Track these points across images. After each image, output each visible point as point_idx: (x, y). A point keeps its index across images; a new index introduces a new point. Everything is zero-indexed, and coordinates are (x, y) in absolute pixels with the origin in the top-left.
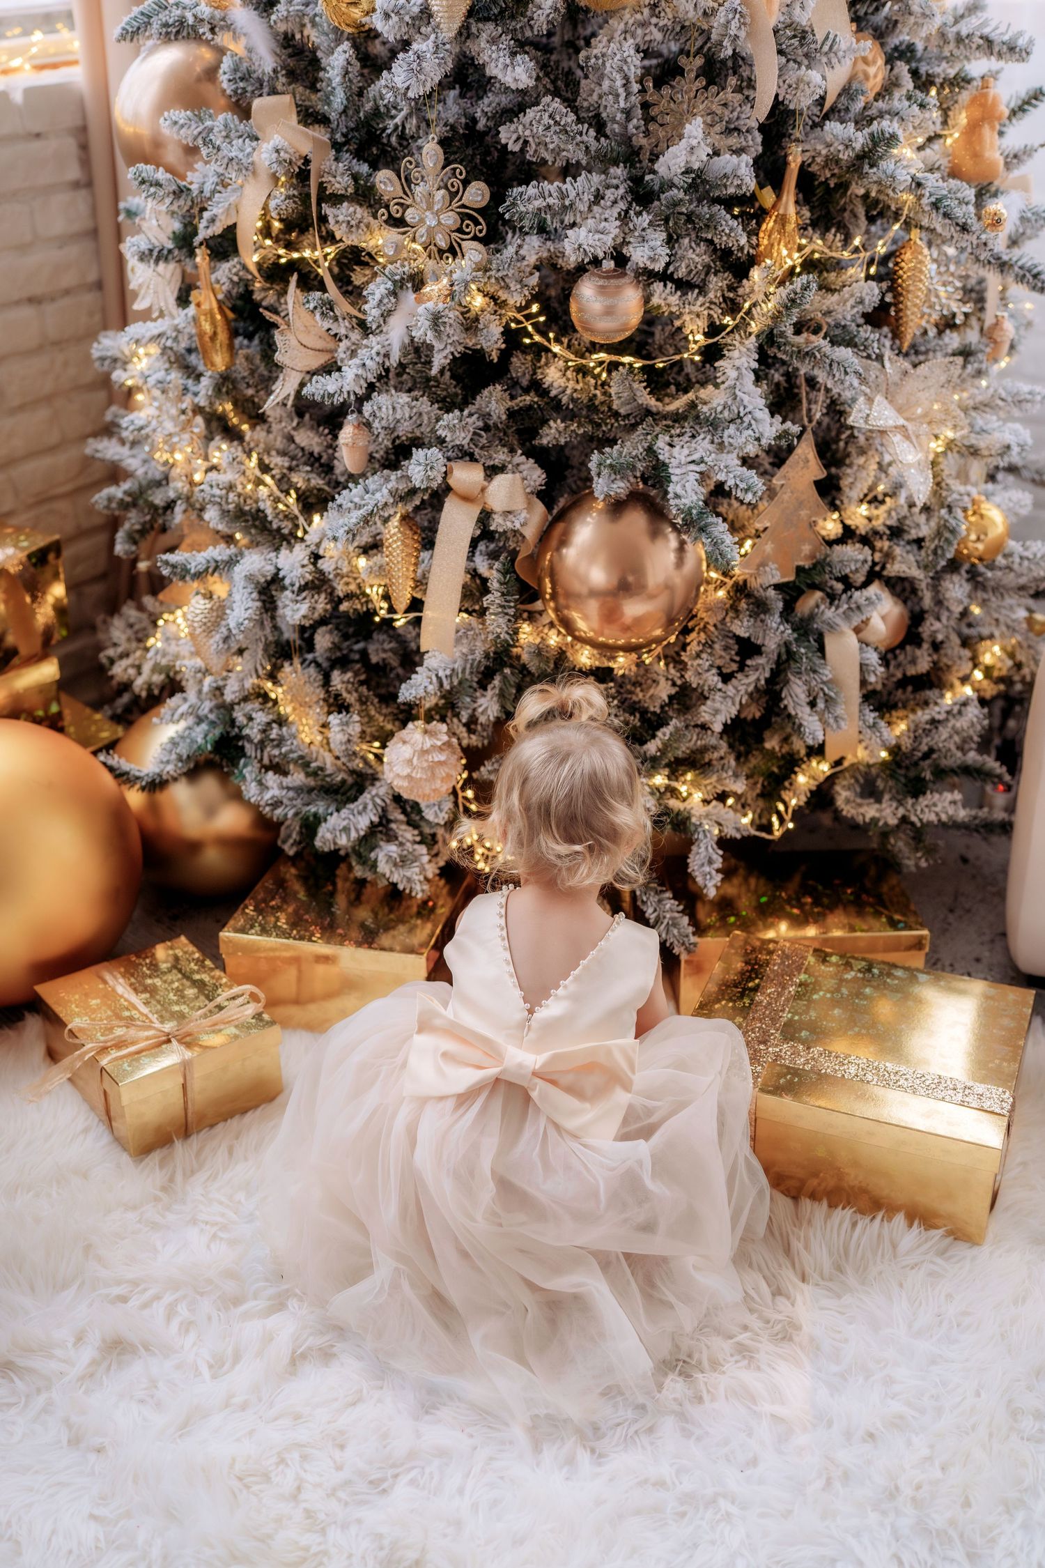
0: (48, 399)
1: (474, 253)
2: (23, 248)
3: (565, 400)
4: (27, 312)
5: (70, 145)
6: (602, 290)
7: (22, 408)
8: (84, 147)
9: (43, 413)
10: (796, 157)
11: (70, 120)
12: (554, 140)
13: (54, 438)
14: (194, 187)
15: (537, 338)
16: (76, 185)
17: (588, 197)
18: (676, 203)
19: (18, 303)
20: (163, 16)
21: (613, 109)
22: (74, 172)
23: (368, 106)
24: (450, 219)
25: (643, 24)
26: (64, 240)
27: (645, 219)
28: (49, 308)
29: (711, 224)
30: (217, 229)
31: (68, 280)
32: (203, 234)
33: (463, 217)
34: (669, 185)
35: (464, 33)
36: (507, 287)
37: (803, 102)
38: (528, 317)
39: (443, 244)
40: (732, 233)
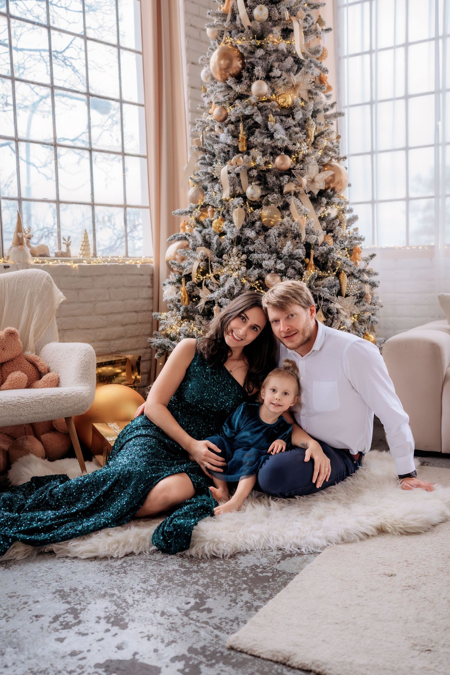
0: (137, 336)
1: (243, 269)
2: (135, 299)
4: (134, 314)
5: (149, 278)
6: (271, 276)
7: (130, 337)
8: (152, 279)
9: (135, 340)
10: (312, 252)
11: (150, 272)
12: (260, 247)
13: (137, 347)
14: (183, 266)
15: (258, 290)
16: (149, 287)
17: (268, 257)
18: (286, 259)
19: (132, 312)
20: (178, 236)
21: (273, 243)
22: (149, 284)
24: (238, 263)
25: (279, 228)
26: (145, 299)
27: (280, 261)
28: (140, 314)
29: (294, 264)
30: (187, 273)
31: (145, 308)
33: (241, 262)
34: (285, 255)
35: (241, 230)
36: (251, 277)
37: (313, 242)
38: (256, 285)
39: (237, 268)
40: (299, 264)
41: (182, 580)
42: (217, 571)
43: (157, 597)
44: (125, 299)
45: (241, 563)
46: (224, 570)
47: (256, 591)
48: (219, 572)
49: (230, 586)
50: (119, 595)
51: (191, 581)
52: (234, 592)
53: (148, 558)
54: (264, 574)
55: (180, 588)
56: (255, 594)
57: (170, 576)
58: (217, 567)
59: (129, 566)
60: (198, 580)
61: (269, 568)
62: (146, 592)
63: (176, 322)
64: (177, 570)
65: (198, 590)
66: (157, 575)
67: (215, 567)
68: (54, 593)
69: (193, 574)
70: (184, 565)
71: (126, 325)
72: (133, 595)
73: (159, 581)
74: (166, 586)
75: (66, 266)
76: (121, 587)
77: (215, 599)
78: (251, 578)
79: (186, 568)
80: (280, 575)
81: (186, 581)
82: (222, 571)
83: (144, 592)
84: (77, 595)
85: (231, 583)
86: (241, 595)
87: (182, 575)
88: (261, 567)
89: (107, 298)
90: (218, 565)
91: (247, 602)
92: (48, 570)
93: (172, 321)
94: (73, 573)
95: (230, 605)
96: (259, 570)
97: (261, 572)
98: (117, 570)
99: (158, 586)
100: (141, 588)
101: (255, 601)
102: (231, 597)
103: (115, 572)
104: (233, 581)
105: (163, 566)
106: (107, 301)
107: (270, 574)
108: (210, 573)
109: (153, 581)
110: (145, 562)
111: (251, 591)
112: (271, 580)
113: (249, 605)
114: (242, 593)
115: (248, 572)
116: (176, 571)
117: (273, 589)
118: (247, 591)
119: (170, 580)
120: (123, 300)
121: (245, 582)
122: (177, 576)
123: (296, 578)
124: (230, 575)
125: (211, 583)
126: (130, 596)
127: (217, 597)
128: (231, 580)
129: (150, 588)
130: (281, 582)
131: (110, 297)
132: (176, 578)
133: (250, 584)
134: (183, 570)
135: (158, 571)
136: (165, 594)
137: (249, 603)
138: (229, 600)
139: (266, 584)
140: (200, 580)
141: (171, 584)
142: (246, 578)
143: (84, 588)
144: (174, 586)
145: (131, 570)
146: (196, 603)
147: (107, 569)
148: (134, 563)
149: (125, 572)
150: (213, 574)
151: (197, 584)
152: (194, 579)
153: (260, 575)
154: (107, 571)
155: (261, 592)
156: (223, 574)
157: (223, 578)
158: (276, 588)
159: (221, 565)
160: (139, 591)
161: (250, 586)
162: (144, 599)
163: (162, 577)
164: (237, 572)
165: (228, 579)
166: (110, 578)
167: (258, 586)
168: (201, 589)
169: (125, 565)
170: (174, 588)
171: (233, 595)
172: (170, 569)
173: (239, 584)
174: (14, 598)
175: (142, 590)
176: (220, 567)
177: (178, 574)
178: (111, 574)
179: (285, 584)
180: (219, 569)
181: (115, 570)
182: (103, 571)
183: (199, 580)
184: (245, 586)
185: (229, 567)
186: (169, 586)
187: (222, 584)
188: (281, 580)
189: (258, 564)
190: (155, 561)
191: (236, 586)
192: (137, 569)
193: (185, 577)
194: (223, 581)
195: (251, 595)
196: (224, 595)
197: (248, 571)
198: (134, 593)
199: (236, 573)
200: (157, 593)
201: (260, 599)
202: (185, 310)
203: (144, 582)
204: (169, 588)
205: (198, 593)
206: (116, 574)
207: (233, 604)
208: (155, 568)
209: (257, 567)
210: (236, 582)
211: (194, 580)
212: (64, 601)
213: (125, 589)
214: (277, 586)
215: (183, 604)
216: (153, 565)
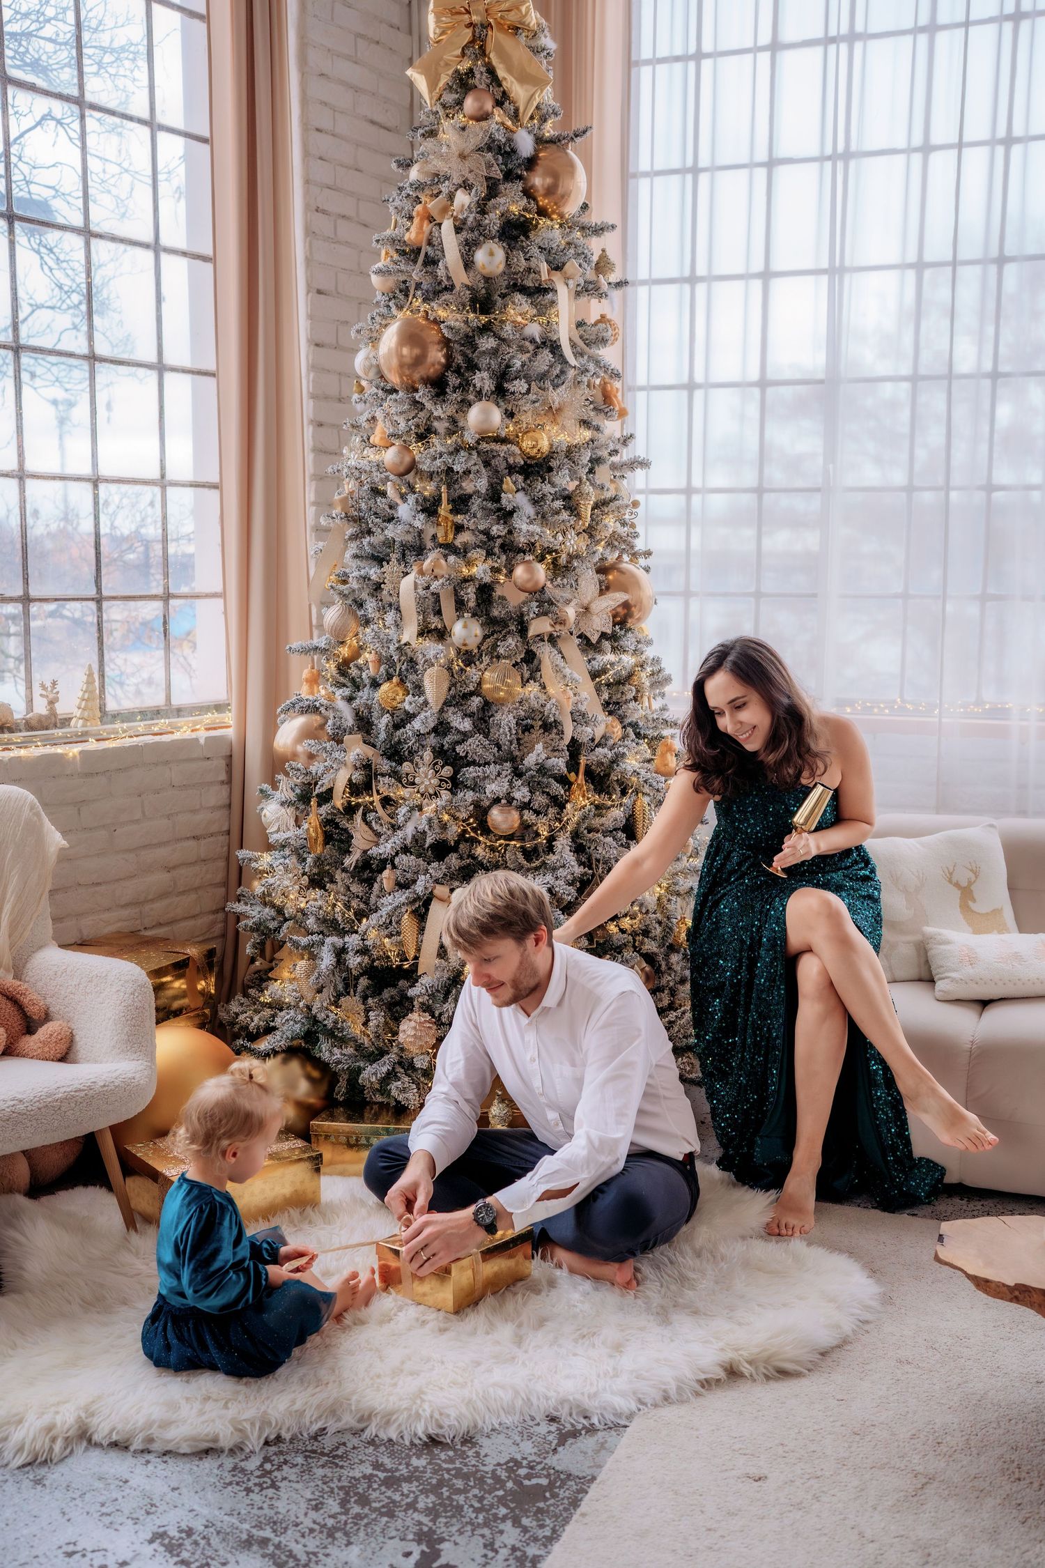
0: (196, 889)
1: (446, 795)
2: (193, 811)
3: (485, 861)
4: (192, 843)
5: (223, 763)
6: (502, 812)
7: (183, 893)
8: (229, 766)
9: (193, 896)
10: (583, 761)
11: (226, 752)
12: (480, 751)
13: (197, 911)
14: (314, 772)
15: (472, 834)
16: (222, 783)
17: (495, 773)
18: (533, 777)
19: (188, 838)
20: (300, 704)
21: (504, 741)
22: (223, 777)
23: (396, 739)
24: (435, 781)
25: (516, 709)
26: (214, 808)
27: (519, 783)
28: (203, 842)
29: (548, 786)
30: (324, 789)
31: (214, 829)
32: (317, 791)
33: (441, 780)
34: (529, 769)
35: (441, 711)
36: (459, 811)
37: (584, 739)
38: (468, 825)
39: (431, 791)
40: (557, 789)
41: (387, 1501)
42: (446, 1476)
43: (349, 1544)
44: (172, 814)
45: (486, 1456)
46: (459, 1474)
47: (525, 1521)
48: (450, 1480)
49: (477, 1511)
50: (277, 1540)
51: (403, 1503)
52: (486, 1524)
53: (309, 1448)
54: (534, 1481)
55: (385, 1519)
56: (525, 1530)
57: (360, 1491)
58: (445, 1466)
59: (278, 1469)
60: (415, 1501)
61: (539, 1467)
62: (325, 1531)
63: (297, 887)
64: (371, 1475)
65: (420, 1523)
66: (336, 1490)
67: (439, 1465)
68: (151, 1541)
69: (404, 1485)
70: (382, 1465)
71: (174, 868)
72: (302, 1541)
73: (343, 1503)
74: (358, 1517)
75: (57, 754)
76: (275, 1523)
77: (456, 1544)
78: (512, 1492)
79: (386, 1470)
80: (563, 1482)
81: (394, 1502)
82: (456, 1476)
83: (321, 1532)
84: (196, 1543)
85: (477, 1505)
86: (501, 1532)
87: (383, 1489)
88: (525, 1463)
89: (138, 815)
90: (444, 1461)
91: (514, 1549)
92: (121, 1484)
93: (287, 883)
94: (174, 1489)
95: (485, 1556)
96: (523, 1472)
97: (528, 1477)
98: (257, 1481)
99: (344, 1518)
100: (314, 1522)
101: (528, 1544)
102: (483, 1536)
103: (255, 1485)
104: (481, 1499)
105: (342, 1467)
106: (137, 821)
107: (544, 1482)
108: (434, 1481)
109: (333, 1505)
110: (306, 1457)
111: (516, 1522)
112: (548, 1495)
113: (518, 1554)
114: (502, 1527)
115: (503, 1478)
116: (369, 1478)
117: (556, 1516)
118: (509, 1523)
119: (364, 1501)
120: (169, 817)
121: (502, 1501)
122: (374, 1490)
123: (594, 1490)
124: (472, 1484)
125: (440, 1504)
126: (297, 1542)
127: (458, 1539)
128: (475, 1496)
129: (330, 1522)
130: (568, 1498)
131: (143, 813)
132: (374, 1495)
133: (512, 1505)
134: (382, 1475)
135: (335, 1479)
136: (362, 1534)
137: (519, 1549)
138: (481, 1545)
139: (541, 1505)
140: (420, 1500)
141: (366, 1510)
142: (501, 1493)
143: (206, 1527)
144: (374, 1516)
145: (285, 1479)
146: (423, 1552)
147: (236, 1479)
148: (286, 1462)
149: (274, 1485)
150: (441, 1483)
151: (416, 1510)
152: (407, 1496)
153: (526, 1482)
154: (238, 1484)
155: (535, 1523)
156: (459, 1484)
157: (459, 1492)
158: (561, 1515)
159: (451, 1461)
160: (312, 1531)
161: (512, 1510)
162: (325, 1547)
163: (347, 1494)
164: (483, 1477)
165: (470, 1495)
166: (249, 1502)
167: (527, 1511)
168: (425, 1520)
169: (268, 1466)
170: (375, 1520)
171: (486, 1531)
172: (358, 1474)
173: (492, 1506)
174: (77, 1557)
175: (317, 1527)
176: (451, 1466)
177: (375, 1486)
178: (248, 1490)
179: (575, 1503)
180: (448, 1470)
181: (255, 1480)
182: (230, 1483)
183: (416, 1497)
184: (503, 1511)
185: (466, 1465)
186: (366, 1516)
187: (460, 1508)
188: (567, 1494)
189: (518, 1457)
190: (323, 1454)
191: (487, 1511)
192: (293, 1477)
193: (389, 1493)
194: (461, 1499)
195: (518, 1530)
196: (470, 1533)
197: (504, 1475)
198: (303, 1536)
199: (481, 1481)
200: (346, 1534)
201: (536, 1539)
202: (315, 863)
203: (316, 1508)
204: (366, 1521)
205: (421, 1529)
206: (257, 1489)
207: (491, 1554)
208: (327, 1471)
209: (518, 1464)
210: (485, 1502)
211: (409, 1500)
212: (176, 1559)
213: (283, 1525)
214: (561, 1508)
215: (400, 1557)
216: (323, 1466)
